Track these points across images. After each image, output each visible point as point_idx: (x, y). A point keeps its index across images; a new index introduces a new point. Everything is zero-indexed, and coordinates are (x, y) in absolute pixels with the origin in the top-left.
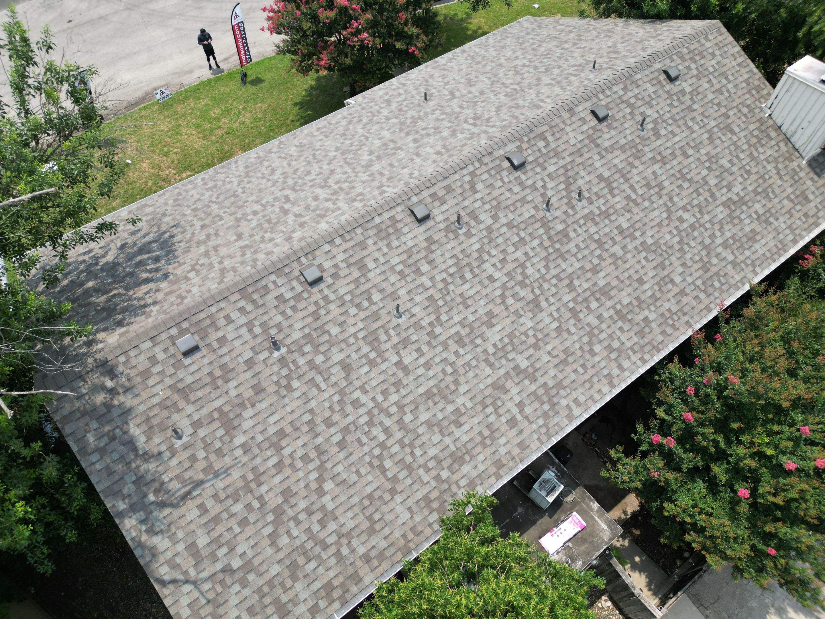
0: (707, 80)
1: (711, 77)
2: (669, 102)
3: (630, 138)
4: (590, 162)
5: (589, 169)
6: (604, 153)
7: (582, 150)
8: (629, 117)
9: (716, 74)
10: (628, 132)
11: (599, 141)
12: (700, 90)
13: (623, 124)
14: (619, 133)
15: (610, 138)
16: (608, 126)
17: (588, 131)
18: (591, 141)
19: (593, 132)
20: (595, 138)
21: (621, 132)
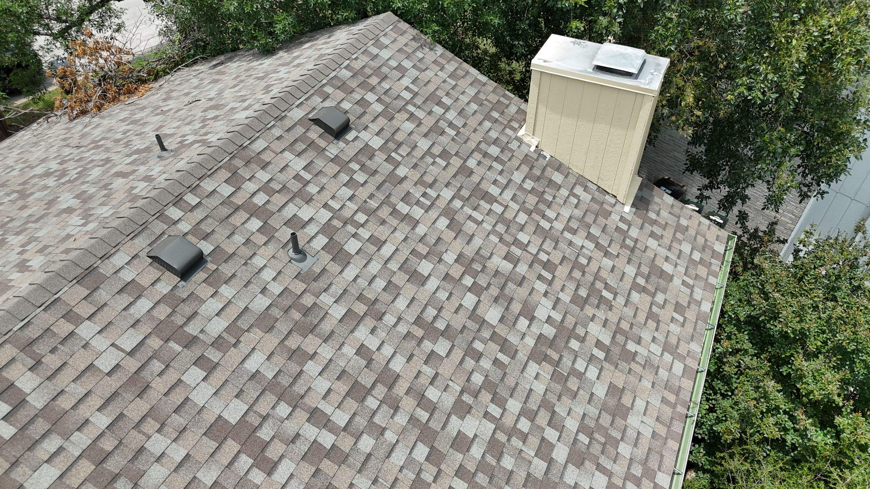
0: (407, 116)
1: (411, 108)
2: (344, 178)
3: (276, 289)
4: (177, 398)
5: (178, 420)
6: (214, 355)
7: (146, 374)
8: (261, 239)
9: (419, 101)
10: (268, 275)
11: (192, 329)
12: (399, 137)
13: (249, 261)
14: (245, 286)
15: (222, 309)
16: (208, 280)
17: (155, 313)
18: (168, 337)
19: (169, 310)
20: (180, 323)
21: (249, 282)
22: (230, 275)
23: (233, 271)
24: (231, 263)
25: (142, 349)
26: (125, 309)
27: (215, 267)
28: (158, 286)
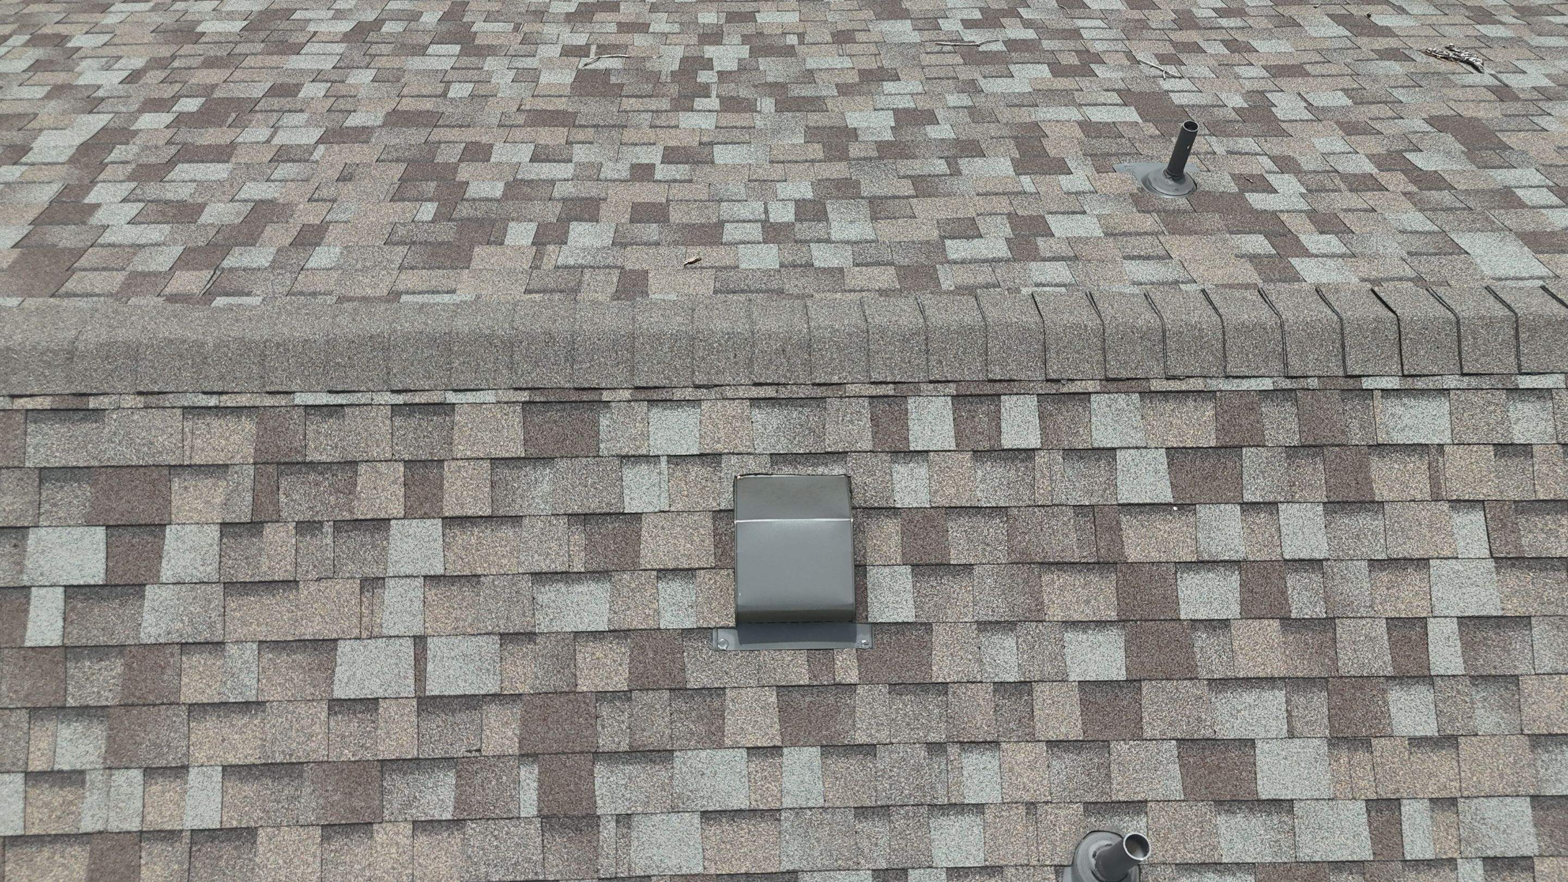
7: (399, 790)
8: (1061, 718)
10: (955, 842)
11: (611, 788)
13: (953, 750)
14: (862, 812)
15: (735, 814)
16: (796, 695)
17: (586, 654)
18: (540, 748)
19: (620, 682)
20: (605, 742)
21: (883, 811)
22: (861, 738)
23: (883, 736)
24: (907, 705)
25: (462, 717)
26: (539, 577)
27: (853, 677)
28: (672, 589)
